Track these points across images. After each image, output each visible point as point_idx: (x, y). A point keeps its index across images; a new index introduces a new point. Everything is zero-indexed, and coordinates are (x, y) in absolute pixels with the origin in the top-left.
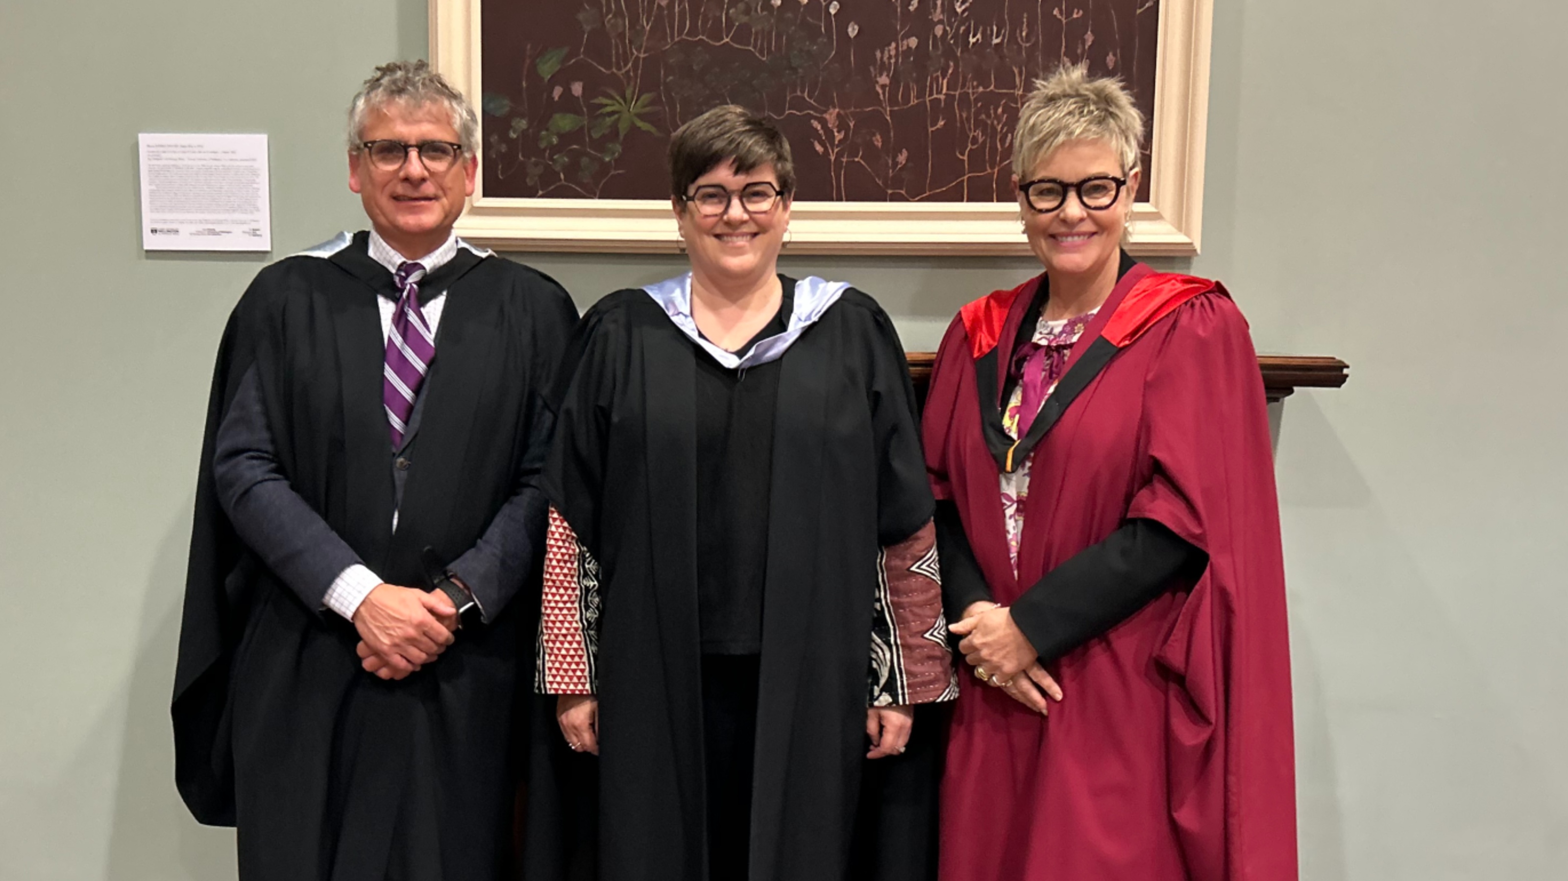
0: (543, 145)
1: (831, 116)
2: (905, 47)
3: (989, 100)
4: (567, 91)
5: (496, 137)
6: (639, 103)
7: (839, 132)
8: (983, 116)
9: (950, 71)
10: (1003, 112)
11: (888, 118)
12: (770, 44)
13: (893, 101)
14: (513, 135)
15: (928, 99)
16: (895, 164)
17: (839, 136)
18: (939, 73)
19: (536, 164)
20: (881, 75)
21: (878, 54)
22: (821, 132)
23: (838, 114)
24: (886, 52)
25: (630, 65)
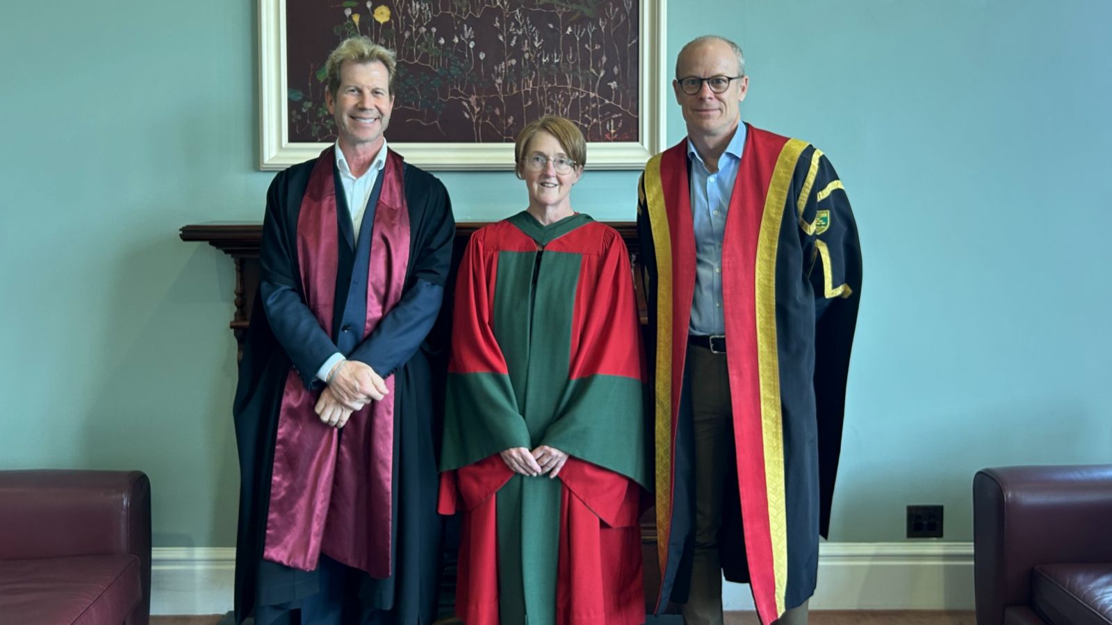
0: (320, 115)
1: (473, 99)
2: (510, 65)
3: (554, 90)
5: (295, 112)
7: (477, 107)
8: (551, 99)
9: (533, 77)
10: (562, 97)
11: (502, 100)
12: (439, 64)
13: (504, 91)
14: (304, 110)
15: (522, 91)
16: (507, 123)
17: (477, 110)
18: (528, 77)
19: (317, 125)
20: (498, 79)
21: (496, 68)
22: (468, 108)
23: (477, 99)
24: (500, 67)
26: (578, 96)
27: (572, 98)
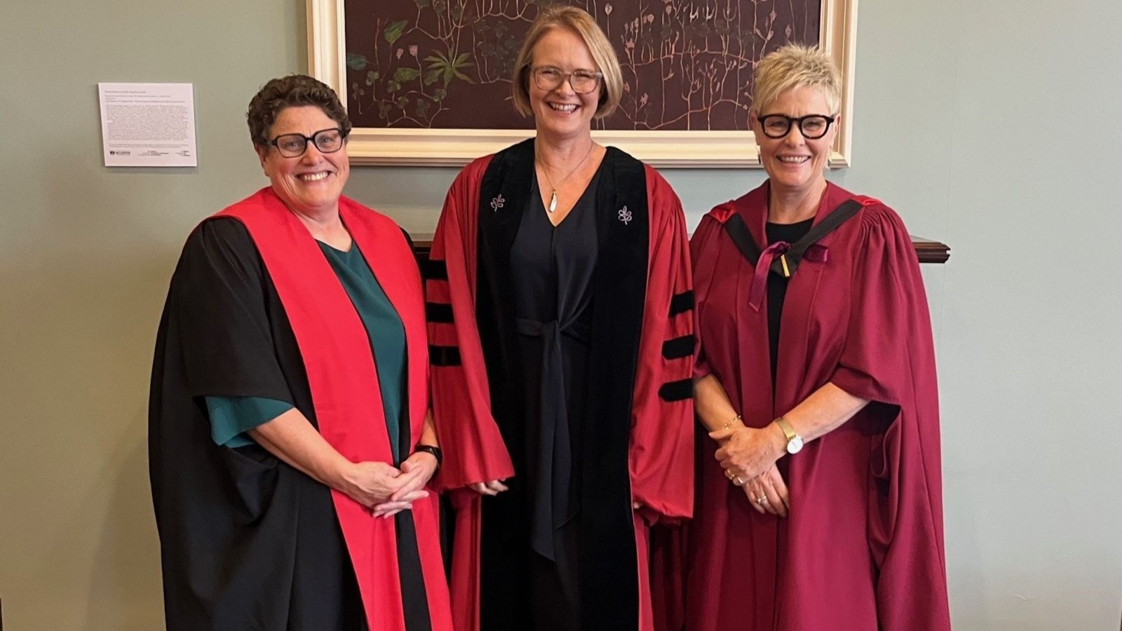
0: (390, 90)
2: (645, 22)
3: (705, 59)
4: (407, 52)
5: (357, 85)
6: (458, 60)
8: (700, 70)
9: (677, 39)
10: (714, 67)
11: (634, 72)
13: (637, 59)
14: (369, 83)
15: (661, 58)
16: (640, 103)
18: (669, 40)
19: (386, 103)
20: (629, 41)
21: (626, 26)
24: (632, 25)
25: (451, 33)
26: (737, 67)
27: (727, 70)
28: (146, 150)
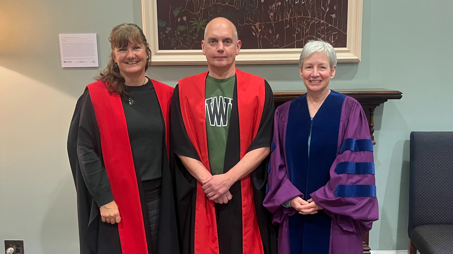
0: (175, 35)
1: (257, 25)
2: (277, 5)
3: (302, 19)
4: (182, 19)
5: (162, 33)
6: (202, 22)
7: (259, 29)
8: (300, 24)
9: (290, 11)
10: (305, 23)
11: (273, 25)
12: (239, 5)
13: (274, 20)
14: (167, 32)
15: (284, 20)
16: (276, 38)
17: (259, 30)
18: (287, 12)
19: (174, 40)
20: (271, 13)
21: (270, 7)
22: (255, 29)
23: (259, 24)
24: (272, 6)
25: (200, 11)
26: (314, 22)
27: (311, 23)
28: (78, 60)
